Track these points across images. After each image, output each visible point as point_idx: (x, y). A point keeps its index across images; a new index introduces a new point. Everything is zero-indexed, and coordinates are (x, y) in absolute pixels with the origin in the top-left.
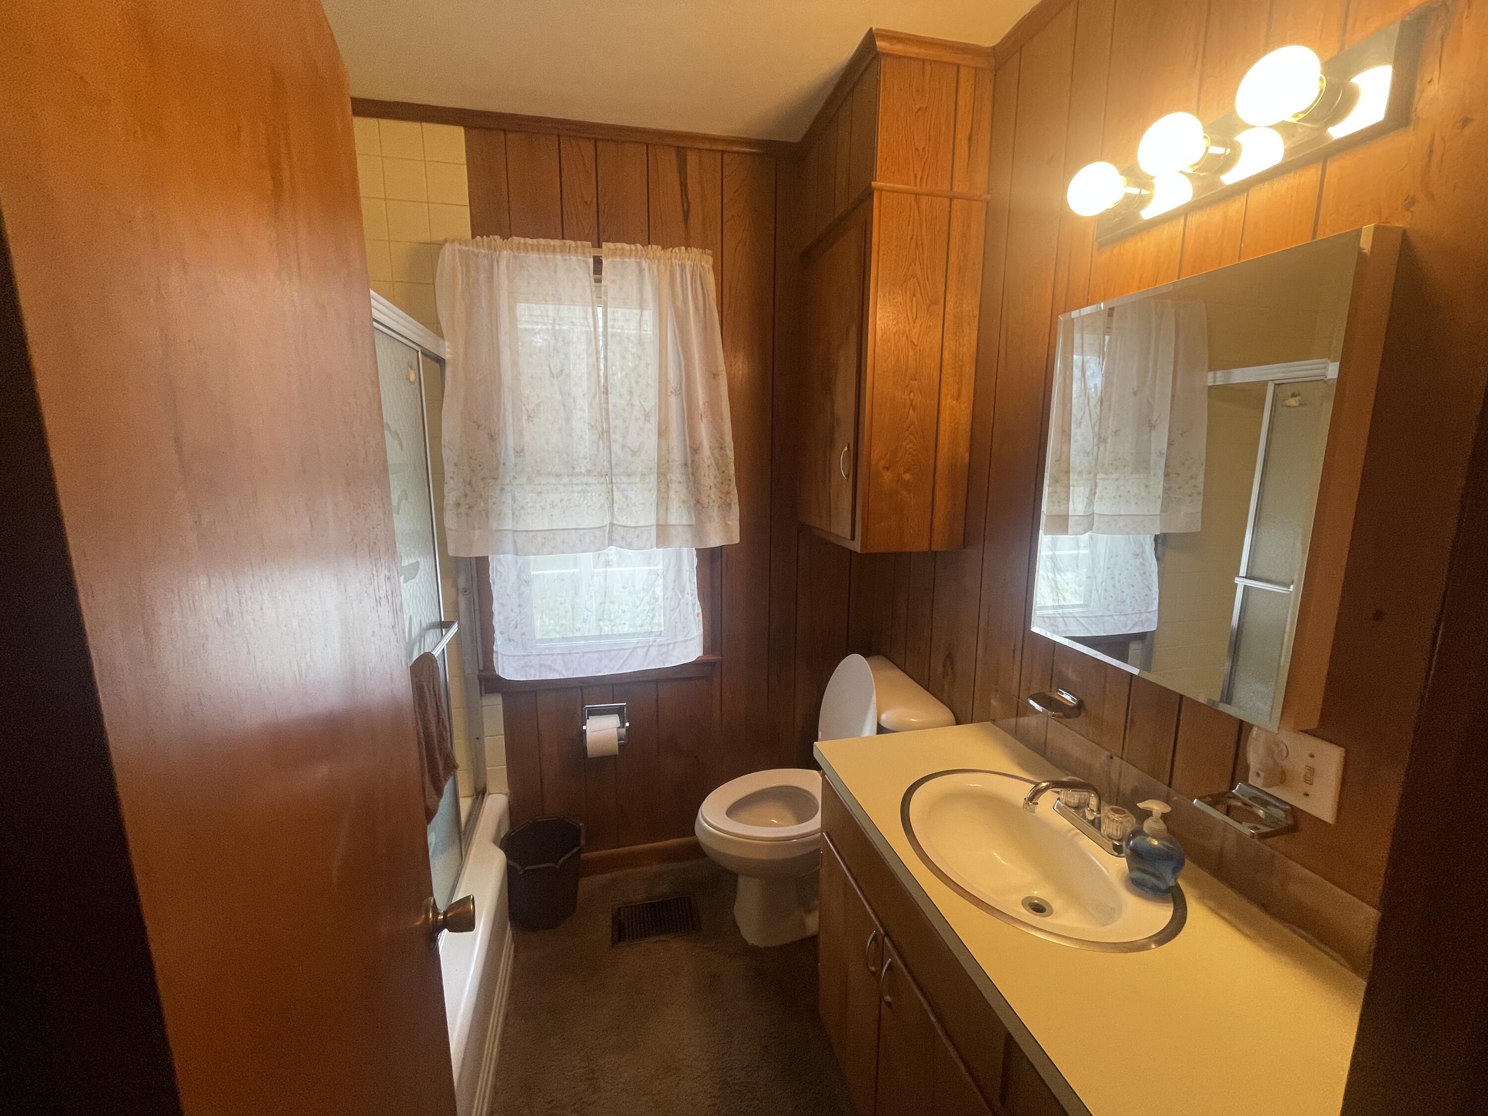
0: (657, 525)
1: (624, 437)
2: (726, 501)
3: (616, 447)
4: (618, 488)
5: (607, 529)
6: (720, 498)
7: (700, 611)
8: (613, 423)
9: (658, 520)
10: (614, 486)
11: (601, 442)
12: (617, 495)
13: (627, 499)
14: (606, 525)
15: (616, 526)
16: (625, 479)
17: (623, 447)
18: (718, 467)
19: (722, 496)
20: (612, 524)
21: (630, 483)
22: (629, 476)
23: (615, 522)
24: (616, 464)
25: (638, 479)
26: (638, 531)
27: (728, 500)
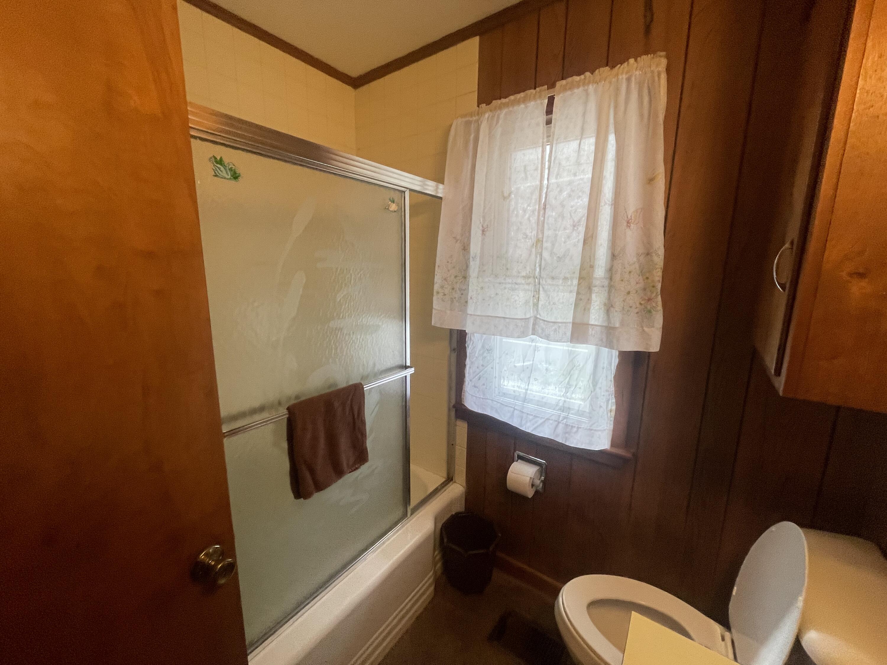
0: (574, 324)
1: (553, 245)
2: (646, 308)
3: (546, 254)
4: (543, 288)
5: (532, 321)
6: (641, 304)
7: (614, 408)
8: (546, 233)
9: (574, 317)
10: (541, 286)
11: (534, 250)
12: (542, 295)
13: (549, 297)
14: (530, 317)
15: (539, 320)
16: (550, 281)
17: (552, 254)
18: (642, 273)
19: (642, 302)
20: (536, 318)
21: (553, 285)
22: (553, 278)
23: (538, 316)
24: (544, 269)
25: (561, 282)
26: (556, 326)
27: (649, 307)
